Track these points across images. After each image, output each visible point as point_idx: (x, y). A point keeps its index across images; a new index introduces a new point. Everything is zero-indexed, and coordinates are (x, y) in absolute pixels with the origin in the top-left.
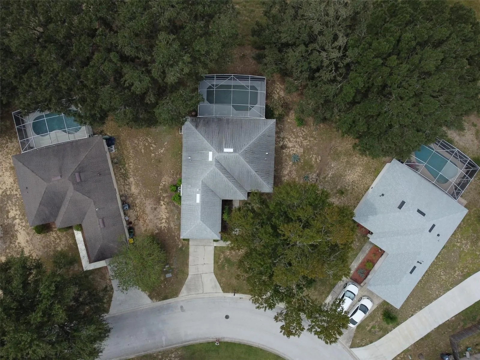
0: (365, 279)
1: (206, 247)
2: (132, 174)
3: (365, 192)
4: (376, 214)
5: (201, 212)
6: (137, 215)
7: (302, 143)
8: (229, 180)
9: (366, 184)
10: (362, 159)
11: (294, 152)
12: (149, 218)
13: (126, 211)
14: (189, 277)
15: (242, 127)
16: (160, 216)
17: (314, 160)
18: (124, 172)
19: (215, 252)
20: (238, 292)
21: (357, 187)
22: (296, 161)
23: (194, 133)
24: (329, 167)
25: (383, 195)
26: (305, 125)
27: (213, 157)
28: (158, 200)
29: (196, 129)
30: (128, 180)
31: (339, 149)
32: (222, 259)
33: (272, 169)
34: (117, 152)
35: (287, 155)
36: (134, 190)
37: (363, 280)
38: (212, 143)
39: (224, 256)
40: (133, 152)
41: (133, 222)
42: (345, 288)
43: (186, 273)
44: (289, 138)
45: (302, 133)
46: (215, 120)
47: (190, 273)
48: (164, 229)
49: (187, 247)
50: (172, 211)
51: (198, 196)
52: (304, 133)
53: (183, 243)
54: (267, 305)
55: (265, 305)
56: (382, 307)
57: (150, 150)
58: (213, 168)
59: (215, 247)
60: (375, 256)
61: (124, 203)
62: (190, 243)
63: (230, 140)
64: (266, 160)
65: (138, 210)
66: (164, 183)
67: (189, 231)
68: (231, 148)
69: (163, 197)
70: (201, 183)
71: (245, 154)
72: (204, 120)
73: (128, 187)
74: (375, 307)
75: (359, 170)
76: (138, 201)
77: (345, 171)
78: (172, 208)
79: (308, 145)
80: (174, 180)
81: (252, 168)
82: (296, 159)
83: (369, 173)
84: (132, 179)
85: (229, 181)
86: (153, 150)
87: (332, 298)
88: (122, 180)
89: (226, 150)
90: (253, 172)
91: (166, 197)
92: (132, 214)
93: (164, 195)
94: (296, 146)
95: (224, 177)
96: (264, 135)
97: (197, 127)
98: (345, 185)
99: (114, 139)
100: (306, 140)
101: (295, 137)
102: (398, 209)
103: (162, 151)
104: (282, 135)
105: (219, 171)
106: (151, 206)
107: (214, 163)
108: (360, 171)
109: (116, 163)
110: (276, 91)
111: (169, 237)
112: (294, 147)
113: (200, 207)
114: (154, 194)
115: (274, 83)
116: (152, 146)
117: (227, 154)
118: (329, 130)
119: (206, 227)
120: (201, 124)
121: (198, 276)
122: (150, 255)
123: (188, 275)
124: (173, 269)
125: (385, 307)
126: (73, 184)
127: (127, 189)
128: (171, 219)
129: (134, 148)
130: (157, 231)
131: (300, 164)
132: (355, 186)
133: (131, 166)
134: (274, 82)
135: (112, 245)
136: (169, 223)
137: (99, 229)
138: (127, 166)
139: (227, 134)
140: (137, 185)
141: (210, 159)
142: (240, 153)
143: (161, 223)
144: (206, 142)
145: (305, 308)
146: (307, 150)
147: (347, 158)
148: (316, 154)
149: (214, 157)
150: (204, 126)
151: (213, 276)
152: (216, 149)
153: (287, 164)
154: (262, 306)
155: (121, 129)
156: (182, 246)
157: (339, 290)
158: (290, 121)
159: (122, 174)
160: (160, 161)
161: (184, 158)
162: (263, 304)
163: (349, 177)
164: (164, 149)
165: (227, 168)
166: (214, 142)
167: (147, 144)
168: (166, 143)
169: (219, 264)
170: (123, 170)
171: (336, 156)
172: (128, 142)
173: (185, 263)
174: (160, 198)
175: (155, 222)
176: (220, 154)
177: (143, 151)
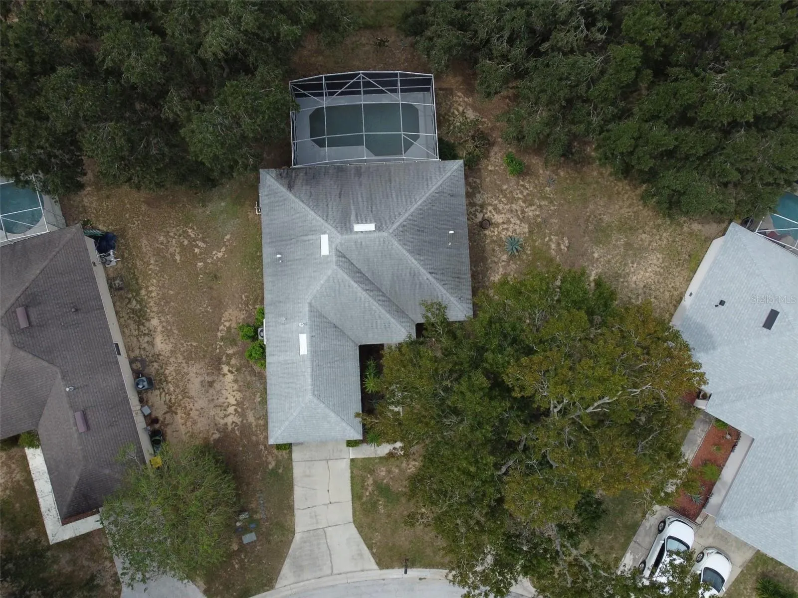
0: (704, 506)
1: (330, 462)
2: (155, 309)
3: (676, 307)
4: (714, 348)
5: (312, 375)
6: (170, 401)
7: (523, 212)
8: (372, 297)
9: (676, 289)
10: (657, 237)
11: (510, 233)
12: (197, 406)
13: (144, 396)
14: (298, 537)
15: (390, 181)
16: (222, 400)
17: (553, 246)
18: (138, 307)
19: (352, 473)
20: (413, 565)
21: (655, 298)
22: (515, 251)
23: (285, 200)
24: (588, 260)
25: (722, 303)
26: (527, 174)
27: (330, 246)
28: (216, 364)
29: (288, 193)
30: (147, 324)
31: (606, 218)
32: (370, 489)
33: (466, 268)
34: (120, 265)
35: (494, 242)
36: (161, 345)
37: (701, 510)
38: (327, 217)
39: (375, 482)
40: (156, 261)
41: (161, 419)
42: (660, 531)
43: (288, 530)
44: (496, 205)
45: (522, 193)
46: (331, 171)
47: (299, 529)
48: (233, 429)
49: (288, 466)
50: (248, 385)
51: (304, 340)
52: (525, 192)
53: (277, 457)
54: (488, 588)
55: (483, 588)
56: (753, 571)
57: (195, 255)
58: (333, 271)
59: (352, 460)
60: (719, 449)
61: (137, 374)
62: (296, 455)
63: (367, 208)
64: (450, 248)
65: (172, 389)
66: (227, 324)
67: (287, 423)
68: (371, 222)
69: (228, 355)
70: (307, 309)
71: (402, 233)
72: (306, 173)
73: (147, 339)
74: (738, 571)
75: (655, 260)
76: (170, 370)
77: (625, 265)
78: (249, 378)
79: (538, 216)
80: (250, 316)
81: (422, 265)
82: (515, 248)
83: (678, 266)
84: (155, 322)
85: (372, 301)
86: (201, 253)
87: (634, 560)
88: (133, 326)
89: (358, 228)
90: (425, 275)
91: (234, 354)
92: (157, 399)
93: (230, 351)
94: (512, 220)
95: (359, 289)
96: (440, 193)
97: (290, 187)
98: (630, 294)
99: (114, 238)
100: (531, 205)
101: (508, 202)
102: (765, 330)
103: (220, 255)
104: (478, 199)
105: (346, 277)
106: (200, 379)
107: (334, 259)
108: (658, 263)
109: (120, 289)
110: (458, 110)
111: (244, 446)
112: (508, 222)
113: (308, 364)
114: (206, 351)
115: (452, 94)
116: (197, 246)
117: (362, 235)
118: (578, 181)
119: (327, 411)
120: (299, 182)
121: (318, 534)
122: (195, 486)
123: (294, 532)
124: (257, 522)
125: (759, 570)
126: (11, 333)
127: (145, 345)
128: (247, 404)
129: (158, 253)
130: (217, 436)
131: (525, 257)
132: (650, 295)
133: (151, 292)
134: (449, 92)
135: (107, 471)
136: (243, 415)
137: (76, 436)
138: (143, 292)
139: (359, 196)
140: (168, 333)
141: (325, 250)
142: (391, 231)
143: (225, 416)
144: (313, 217)
145: (589, 585)
146: (537, 227)
147: (626, 237)
148: (556, 235)
149: (334, 246)
150: (307, 184)
151: (353, 530)
152: (336, 227)
153: (496, 260)
154: (477, 592)
155: (127, 216)
156: (277, 466)
157: (648, 539)
158: (493, 168)
159: (133, 311)
160: (216, 277)
161: (266, 259)
162: (478, 588)
163: (634, 278)
164: (223, 249)
165: (364, 270)
166: (330, 213)
167: (186, 243)
168: (228, 237)
169: (364, 499)
170: (134, 302)
171: (601, 234)
172: (144, 241)
173: (286, 506)
174: (220, 359)
175: (212, 413)
176: (346, 237)
177: (178, 258)
